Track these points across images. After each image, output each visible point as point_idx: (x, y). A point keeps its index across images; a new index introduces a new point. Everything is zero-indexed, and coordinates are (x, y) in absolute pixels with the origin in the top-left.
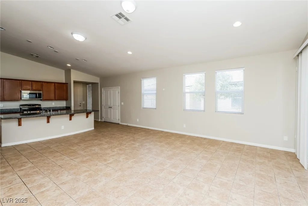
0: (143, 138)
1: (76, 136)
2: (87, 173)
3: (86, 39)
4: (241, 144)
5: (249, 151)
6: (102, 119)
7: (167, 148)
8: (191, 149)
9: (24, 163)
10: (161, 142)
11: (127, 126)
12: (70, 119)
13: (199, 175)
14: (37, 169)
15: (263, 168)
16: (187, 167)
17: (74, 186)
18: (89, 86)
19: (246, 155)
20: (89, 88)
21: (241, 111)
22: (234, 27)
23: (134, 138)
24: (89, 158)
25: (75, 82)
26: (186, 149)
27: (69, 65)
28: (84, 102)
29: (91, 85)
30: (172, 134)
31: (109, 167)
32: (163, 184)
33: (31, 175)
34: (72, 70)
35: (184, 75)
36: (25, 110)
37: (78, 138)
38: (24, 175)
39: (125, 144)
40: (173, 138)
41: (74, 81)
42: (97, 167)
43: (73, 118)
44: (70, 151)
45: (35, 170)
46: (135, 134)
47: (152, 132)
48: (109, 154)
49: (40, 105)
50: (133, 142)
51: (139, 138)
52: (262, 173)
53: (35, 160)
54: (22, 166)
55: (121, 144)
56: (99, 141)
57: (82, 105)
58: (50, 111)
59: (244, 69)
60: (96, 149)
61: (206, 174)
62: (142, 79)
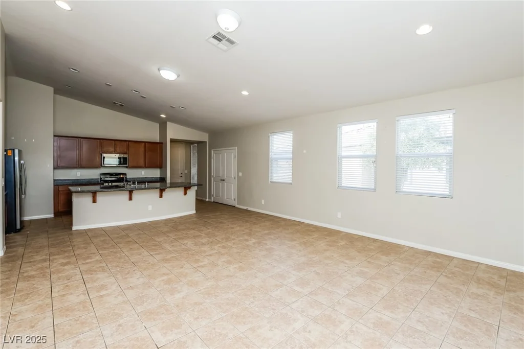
0: (266, 232)
1: (167, 222)
2: (165, 278)
3: (178, 76)
4: (446, 256)
5: (460, 270)
6: (211, 199)
7: (300, 250)
8: (342, 256)
9: (92, 254)
10: (293, 240)
11: (247, 211)
12: (161, 196)
13: (341, 302)
14: (104, 264)
15: (478, 306)
16: (324, 286)
17: (142, 293)
18: (193, 147)
19: (449, 278)
20: (194, 149)
21: (448, 193)
22: (418, 35)
23: (251, 230)
24: (175, 255)
25: (172, 141)
26: (333, 256)
27: (163, 116)
28: (186, 172)
29: (196, 145)
30: (317, 229)
31: (198, 272)
32: (273, 309)
33: (95, 271)
34: (168, 123)
35: (339, 125)
36: (106, 181)
37: (169, 225)
38: (86, 271)
39: (234, 239)
40: (316, 236)
41: (171, 139)
42: (182, 269)
43: (164, 194)
44: (154, 242)
45: (102, 265)
46: (255, 223)
47: (283, 223)
48: (205, 252)
49: (125, 174)
50: (246, 237)
51: (260, 231)
52: (473, 314)
53: (106, 252)
54: (88, 258)
55: (228, 239)
56: (197, 232)
57: (184, 176)
58: (134, 183)
59: (454, 111)
60: (189, 243)
61: (354, 301)
62: (270, 134)
